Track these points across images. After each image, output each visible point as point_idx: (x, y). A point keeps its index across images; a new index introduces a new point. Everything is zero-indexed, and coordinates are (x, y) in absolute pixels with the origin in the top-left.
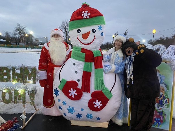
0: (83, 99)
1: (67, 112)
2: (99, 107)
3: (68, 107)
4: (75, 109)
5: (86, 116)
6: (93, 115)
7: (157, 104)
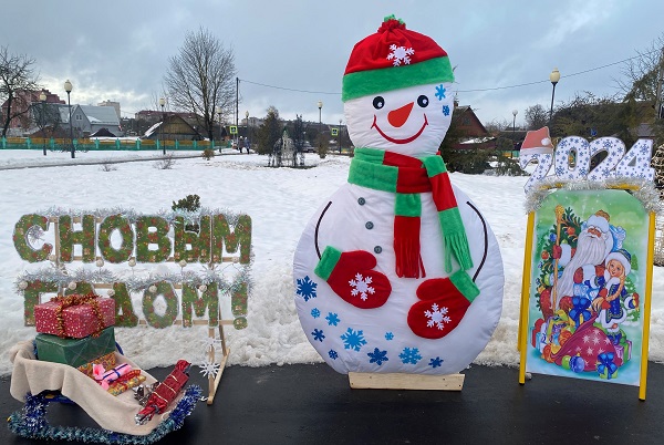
1: (339, 345)
2: (441, 327)
3: (344, 331)
4: (366, 336)
5: (401, 356)
6: (421, 352)
7: (604, 312)
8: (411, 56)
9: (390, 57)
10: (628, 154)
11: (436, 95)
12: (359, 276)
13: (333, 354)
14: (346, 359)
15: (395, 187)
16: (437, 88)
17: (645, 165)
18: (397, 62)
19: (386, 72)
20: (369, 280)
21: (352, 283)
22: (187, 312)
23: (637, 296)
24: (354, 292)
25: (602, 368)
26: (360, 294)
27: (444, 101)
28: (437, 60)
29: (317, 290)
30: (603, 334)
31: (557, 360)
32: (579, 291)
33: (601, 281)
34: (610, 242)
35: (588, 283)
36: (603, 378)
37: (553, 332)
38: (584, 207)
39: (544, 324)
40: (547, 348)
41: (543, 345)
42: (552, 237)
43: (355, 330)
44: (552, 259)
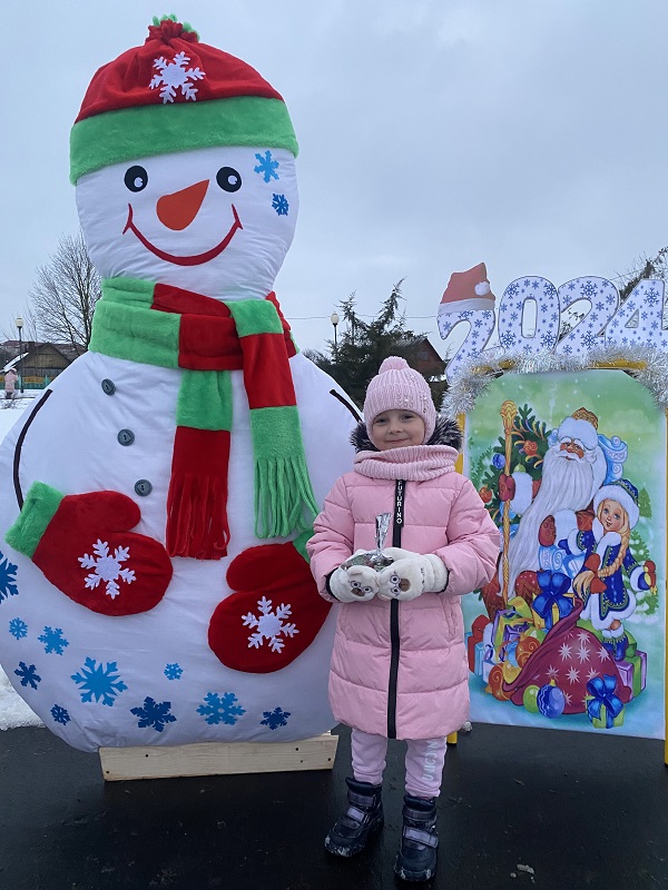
0: (178, 603)
1: (70, 695)
2: (277, 646)
3: (79, 665)
4: (124, 673)
5: (202, 710)
6: (242, 701)
7: (595, 597)
8: (197, 84)
9: (155, 81)
10: (625, 307)
11: (257, 170)
12: (101, 547)
13: (61, 714)
14: (85, 723)
15: (174, 355)
16: (258, 156)
17: (654, 326)
18: (168, 93)
19: (147, 116)
20: (123, 554)
21: (86, 561)
23: (651, 565)
24: (91, 582)
25: (596, 706)
26: (103, 584)
27: (276, 186)
28: (260, 102)
29: (19, 579)
30: (595, 641)
31: (514, 694)
32: (550, 560)
33: (588, 540)
34: (601, 466)
35: (564, 544)
36: (598, 727)
37: (507, 640)
38: (552, 403)
39: (489, 627)
40: (497, 671)
41: (488, 668)
42: (497, 460)
43: (101, 662)
44: (497, 502)
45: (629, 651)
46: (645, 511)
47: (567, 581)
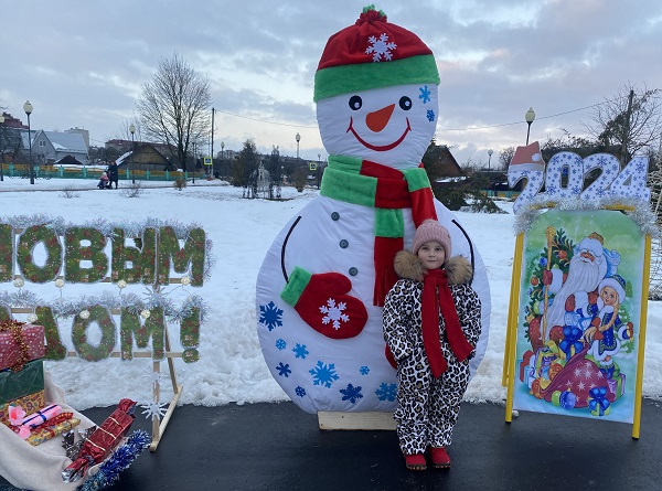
0: (370, 334)
3: (314, 365)
4: (338, 370)
5: (378, 392)
7: (596, 342)
8: (392, 52)
9: (369, 50)
10: (623, 172)
11: (420, 97)
12: (331, 302)
13: (300, 392)
14: (314, 397)
15: (373, 200)
16: (421, 89)
17: (641, 184)
18: (376, 57)
19: (364, 68)
20: (343, 306)
21: (323, 309)
22: (127, 343)
23: (631, 325)
24: (325, 320)
25: (594, 404)
26: (332, 322)
27: (429, 106)
28: (422, 57)
29: (284, 318)
30: (595, 367)
31: (546, 396)
32: (571, 320)
33: (594, 309)
34: (604, 267)
35: (580, 311)
36: (595, 415)
37: (543, 365)
38: (577, 229)
39: (534, 356)
40: (536, 383)
41: (531, 380)
42: (542, 261)
43: (326, 363)
44: (541, 286)
45: (615, 374)
46: (629, 294)
47: (580, 333)
